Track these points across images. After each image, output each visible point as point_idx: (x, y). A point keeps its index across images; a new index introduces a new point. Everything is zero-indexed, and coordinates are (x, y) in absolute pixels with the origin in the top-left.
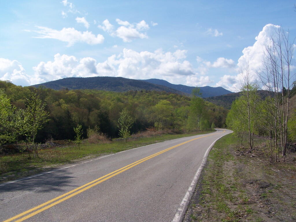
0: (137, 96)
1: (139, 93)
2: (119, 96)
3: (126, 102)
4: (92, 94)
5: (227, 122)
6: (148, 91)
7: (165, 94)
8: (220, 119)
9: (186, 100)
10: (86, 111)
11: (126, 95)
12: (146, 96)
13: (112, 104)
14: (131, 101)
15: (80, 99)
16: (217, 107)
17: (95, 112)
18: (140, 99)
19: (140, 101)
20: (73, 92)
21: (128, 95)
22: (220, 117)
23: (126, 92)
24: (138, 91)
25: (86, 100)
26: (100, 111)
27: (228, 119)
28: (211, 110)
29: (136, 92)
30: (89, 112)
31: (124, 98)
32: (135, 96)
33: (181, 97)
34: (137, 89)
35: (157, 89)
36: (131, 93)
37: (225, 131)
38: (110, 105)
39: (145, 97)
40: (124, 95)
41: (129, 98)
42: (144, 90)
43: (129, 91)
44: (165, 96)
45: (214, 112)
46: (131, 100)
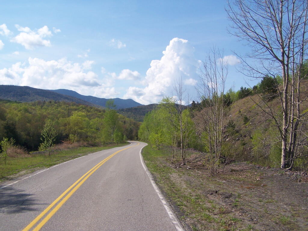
0: (46, 107)
1: (47, 104)
2: (26, 107)
3: (33, 113)
5: (139, 134)
6: (57, 101)
7: (75, 105)
8: (131, 131)
9: (96, 111)
11: (34, 105)
12: (55, 107)
13: (19, 114)
14: (40, 112)
16: (127, 119)
17: (1, 123)
18: (49, 110)
19: (49, 112)
21: (35, 105)
22: (131, 129)
23: (33, 102)
24: (46, 101)
26: (6, 122)
27: (140, 131)
28: (122, 122)
29: (44, 102)
31: (32, 109)
32: (44, 107)
33: (91, 108)
34: (45, 99)
35: (66, 100)
36: (39, 103)
37: (139, 144)
38: (17, 116)
39: (53, 108)
40: (31, 106)
41: (37, 108)
42: (53, 101)
43: (37, 101)
44: (75, 107)
45: (125, 124)
46: (39, 110)
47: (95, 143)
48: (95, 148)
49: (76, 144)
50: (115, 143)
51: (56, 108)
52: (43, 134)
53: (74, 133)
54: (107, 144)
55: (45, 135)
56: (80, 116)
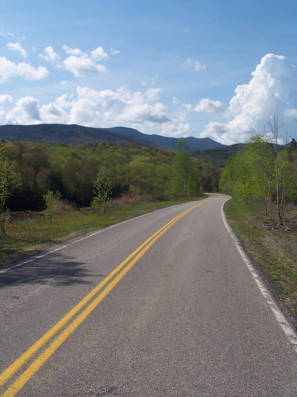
0: (99, 151)
1: (100, 146)
2: (74, 150)
3: (83, 158)
4: (38, 148)
5: (220, 184)
6: (112, 143)
7: (135, 147)
8: (210, 180)
9: (163, 155)
10: (31, 170)
11: (84, 148)
12: (110, 150)
13: (66, 161)
14: (91, 157)
15: (23, 155)
16: (204, 165)
17: (44, 172)
18: (102, 154)
19: (102, 156)
20: (13, 145)
21: (86, 149)
22: (209, 177)
23: (83, 145)
24: (99, 143)
25: (31, 155)
26: (50, 171)
27: (222, 180)
28: (197, 168)
29: (97, 145)
30: (36, 172)
31: (81, 153)
32: (96, 150)
33: (157, 151)
34: (97, 140)
35: (125, 141)
36: (90, 145)
37: (220, 197)
38: (63, 162)
39: (108, 152)
40: (80, 149)
41: (88, 152)
42: (107, 143)
43: (87, 143)
44: (135, 150)
45: (201, 171)
46: (90, 155)
47: (162, 196)
48: (163, 203)
49: (138, 197)
50: (188, 196)
51: (112, 152)
52: (96, 186)
53: (136, 183)
54: (178, 197)
55: (98, 187)
56: (142, 161)
